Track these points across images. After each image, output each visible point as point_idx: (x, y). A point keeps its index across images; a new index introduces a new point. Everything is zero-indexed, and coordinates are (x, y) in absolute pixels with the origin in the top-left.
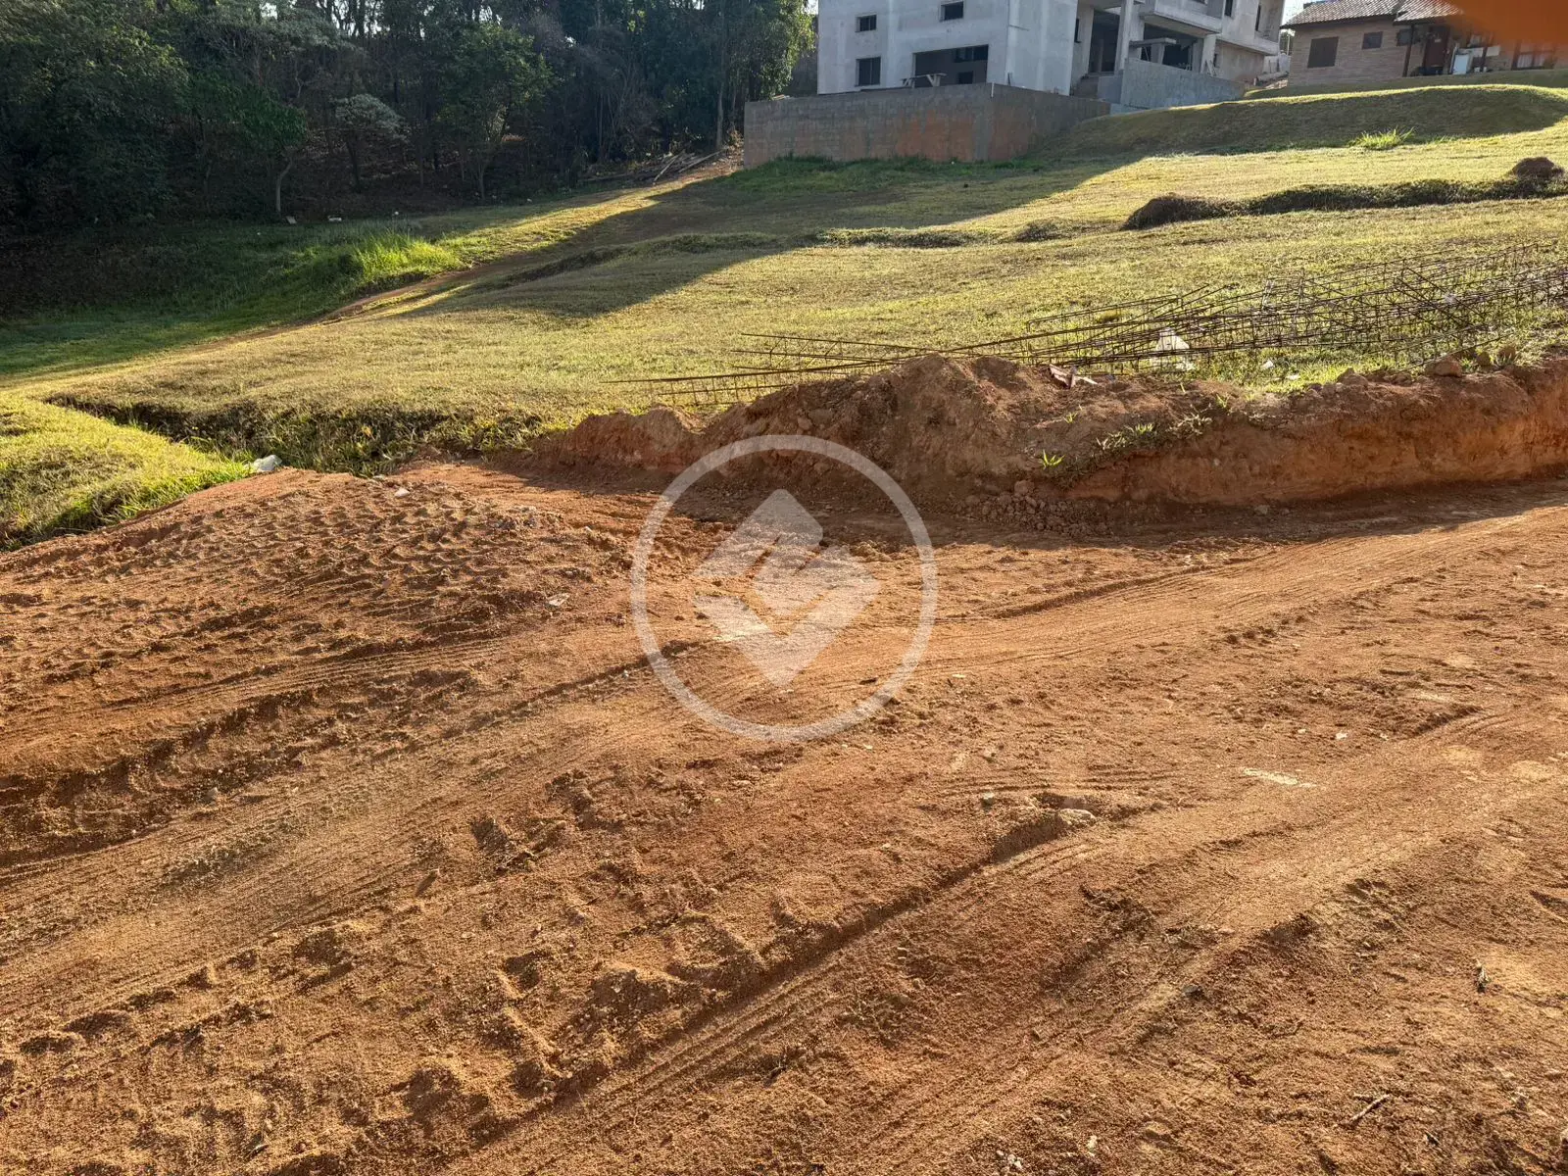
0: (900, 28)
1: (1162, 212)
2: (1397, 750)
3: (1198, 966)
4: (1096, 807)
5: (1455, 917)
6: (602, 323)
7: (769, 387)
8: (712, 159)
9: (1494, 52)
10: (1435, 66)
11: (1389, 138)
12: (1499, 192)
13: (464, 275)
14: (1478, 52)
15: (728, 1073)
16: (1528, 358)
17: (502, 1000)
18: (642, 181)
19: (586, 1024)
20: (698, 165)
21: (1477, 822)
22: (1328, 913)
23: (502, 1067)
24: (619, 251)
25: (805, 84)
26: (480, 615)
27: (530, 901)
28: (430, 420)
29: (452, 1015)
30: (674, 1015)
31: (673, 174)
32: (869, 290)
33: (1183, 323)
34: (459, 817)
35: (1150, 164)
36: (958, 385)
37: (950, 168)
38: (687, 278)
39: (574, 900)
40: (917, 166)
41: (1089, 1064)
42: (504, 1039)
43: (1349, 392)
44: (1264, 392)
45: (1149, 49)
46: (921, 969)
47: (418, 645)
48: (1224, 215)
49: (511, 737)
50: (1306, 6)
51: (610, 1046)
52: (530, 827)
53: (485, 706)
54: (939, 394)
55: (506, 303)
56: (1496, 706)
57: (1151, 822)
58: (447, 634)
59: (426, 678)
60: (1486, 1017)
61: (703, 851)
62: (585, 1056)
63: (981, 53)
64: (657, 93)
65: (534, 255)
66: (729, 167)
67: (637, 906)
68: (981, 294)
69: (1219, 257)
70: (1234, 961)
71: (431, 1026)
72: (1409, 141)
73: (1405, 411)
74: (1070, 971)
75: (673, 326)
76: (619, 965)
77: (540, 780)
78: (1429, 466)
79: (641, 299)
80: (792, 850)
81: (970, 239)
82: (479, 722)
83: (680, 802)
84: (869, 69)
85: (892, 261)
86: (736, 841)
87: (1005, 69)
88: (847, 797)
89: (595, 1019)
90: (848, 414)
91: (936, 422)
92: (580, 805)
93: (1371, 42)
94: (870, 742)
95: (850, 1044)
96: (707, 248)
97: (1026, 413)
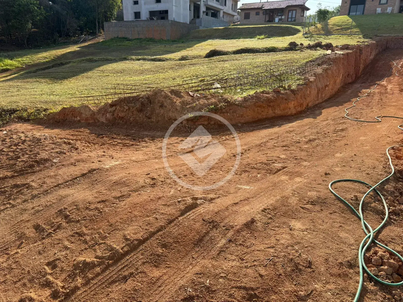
0: (145, 4)
1: (213, 54)
2: (271, 178)
3: (230, 234)
4: (205, 199)
5: (285, 214)
6: (66, 82)
7: (116, 98)
8: (96, 37)
9: (283, 17)
10: (271, 20)
11: (263, 37)
12: (286, 49)
13: (22, 69)
14: (280, 17)
15: (114, 282)
16: (294, 87)
17: (46, 274)
18: (75, 43)
19: (72, 276)
20: (91, 39)
21: (288, 192)
22: (258, 217)
23: (47, 292)
24: (70, 62)
25: (120, 18)
26: (31, 166)
27: (53, 245)
28: (14, 111)
29: (31, 281)
30: (98, 269)
31: (85, 41)
32: (142, 72)
33: (219, 81)
34: (29, 225)
35: (210, 41)
36: (166, 97)
37: (160, 41)
38: (91, 69)
39: (66, 243)
40: (152, 40)
41: (207, 262)
42: (48, 284)
43: (256, 97)
44: (238, 97)
45: (207, 13)
46: (164, 246)
47: (13, 177)
48: (227, 54)
49: (44, 200)
50: (242, 4)
51: (79, 281)
52: (52, 225)
53: (35, 192)
54: (162, 99)
55: (36, 77)
56: (291, 166)
57: (218, 201)
58: (22, 173)
59: (16, 186)
60: (292, 235)
61: (104, 225)
62: (72, 285)
63: (166, 12)
64: (78, 18)
65: (44, 63)
66: (101, 39)
67: (86, 242)
68: (171, 74)
69: (227, 65)
70: (238, 231)
71: (24, 285)
72: (267, 37)
73: (269, 100)
74: (201, 240)
75: (87, 82)
76: (81, 259)
77: (53, 211)
78: (275, 113)
79: (77, 75)
80: (129, 221)
81: (167, 60)
82: (34, 197)
83: (96, 212)
84: (137, 15)
85: (148, 65)
86: (112, 221)
87: (173, 16)
88: (142, 205)
89: (75, 275)
90: (138, 105)
91: (162, 106)
92: (66, 217)
93: (257, 14)
94: (149, 190)
95: (146, 268)
96: (96, 61)
97: (184, 103)
